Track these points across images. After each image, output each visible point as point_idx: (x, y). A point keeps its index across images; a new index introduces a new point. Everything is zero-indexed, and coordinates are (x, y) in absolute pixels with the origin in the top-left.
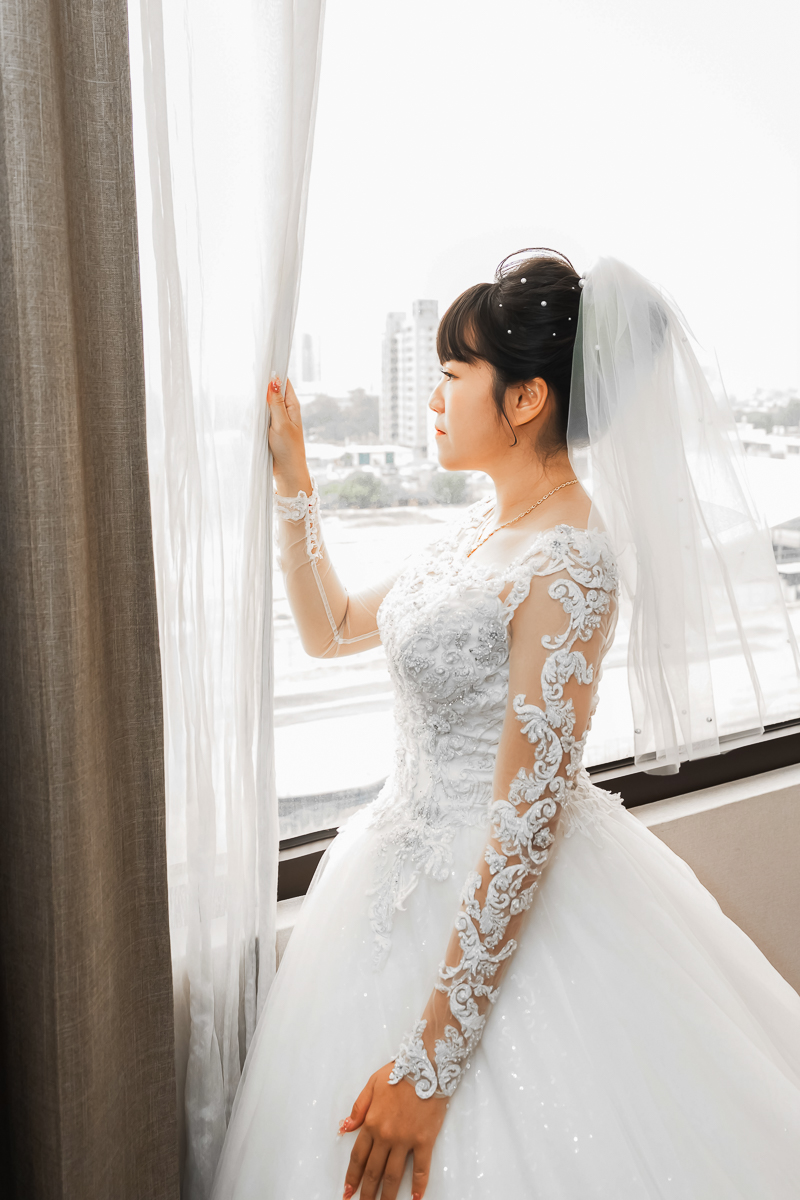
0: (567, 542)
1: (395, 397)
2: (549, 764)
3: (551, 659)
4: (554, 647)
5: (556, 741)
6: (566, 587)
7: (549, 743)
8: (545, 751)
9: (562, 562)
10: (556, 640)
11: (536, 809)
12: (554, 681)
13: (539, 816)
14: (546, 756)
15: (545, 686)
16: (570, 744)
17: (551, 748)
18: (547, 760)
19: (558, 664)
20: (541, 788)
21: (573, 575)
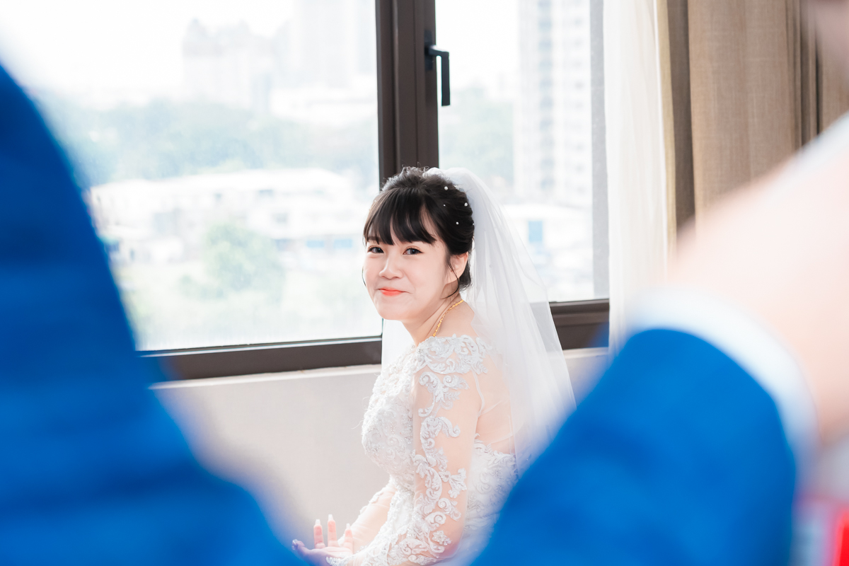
0: (427, 348)
1: (547, 103)
2: (435, 490)
3: (424, 424)
4: (426, 415)
5: (436, 475)
6: (428, 376)
7: (433, 476)
8: (430, 482)
9: (424, 361)
10: (426, 411)
11: (430, 519)
12: (427, 436)
13: (433, 522)
14: (432, 485)
15: (423, 441)
16: (447, 476)
17: (434, 480)
18: (433, 487)
19: (428, 426)
20: (433, 506)
21: (432, 368)
